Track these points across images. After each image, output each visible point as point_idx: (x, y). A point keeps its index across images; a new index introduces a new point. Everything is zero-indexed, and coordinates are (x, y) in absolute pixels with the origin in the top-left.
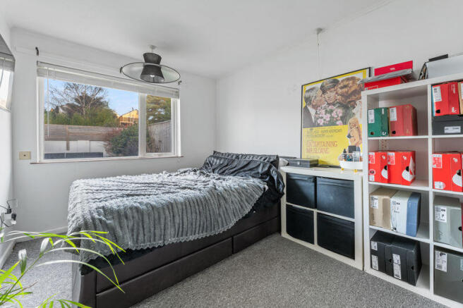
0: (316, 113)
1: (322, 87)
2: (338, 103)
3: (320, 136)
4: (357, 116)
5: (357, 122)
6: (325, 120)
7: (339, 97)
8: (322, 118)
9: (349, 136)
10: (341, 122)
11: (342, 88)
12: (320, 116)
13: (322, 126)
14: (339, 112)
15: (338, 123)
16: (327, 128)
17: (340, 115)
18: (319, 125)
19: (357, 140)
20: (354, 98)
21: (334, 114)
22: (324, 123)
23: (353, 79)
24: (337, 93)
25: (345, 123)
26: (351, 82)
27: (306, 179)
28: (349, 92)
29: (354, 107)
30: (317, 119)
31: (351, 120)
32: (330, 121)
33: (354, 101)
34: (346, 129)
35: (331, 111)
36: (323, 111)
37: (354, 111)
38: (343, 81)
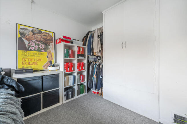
0: (29, 43)
1: (32, 31)
2: (41, 41)
3: (32, 56)
4: (51, 49)
5: (51, 52)
6: (35, 48)
7: (42, 39)
8: (33, 46)
9: (47, 57)
10: (43, 50)
11: (44, 36)
12: (32, 45)
13: (33, 51)
14: (42, 46)
15: (42, 50)
16: (36, 52)
17: (43, 47)
18: (31, 50)
19: (51, 58)
20: (49, 42)
21: (40, 46)
22: (34, 50)
23: (49, 34)
24: (41, 37)
25: (46, 51)
26: (47, 35)
27: (37, 78)
28: (47, 39)
29: (49, 46)
30: (30, 46)
31: (48, 50)
32: (38, 49)
33: (49, 43)
34: (46, 54)
35: (38, 45)
36: (34, 44)
37: (49, 47)
38: (44, 33)
